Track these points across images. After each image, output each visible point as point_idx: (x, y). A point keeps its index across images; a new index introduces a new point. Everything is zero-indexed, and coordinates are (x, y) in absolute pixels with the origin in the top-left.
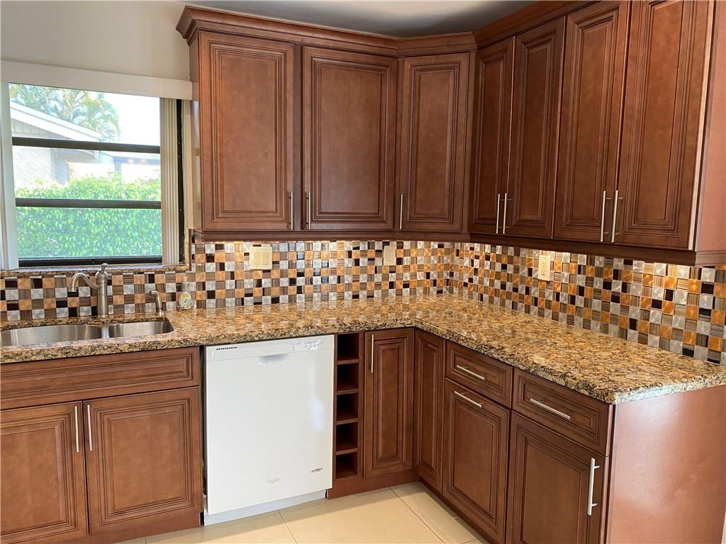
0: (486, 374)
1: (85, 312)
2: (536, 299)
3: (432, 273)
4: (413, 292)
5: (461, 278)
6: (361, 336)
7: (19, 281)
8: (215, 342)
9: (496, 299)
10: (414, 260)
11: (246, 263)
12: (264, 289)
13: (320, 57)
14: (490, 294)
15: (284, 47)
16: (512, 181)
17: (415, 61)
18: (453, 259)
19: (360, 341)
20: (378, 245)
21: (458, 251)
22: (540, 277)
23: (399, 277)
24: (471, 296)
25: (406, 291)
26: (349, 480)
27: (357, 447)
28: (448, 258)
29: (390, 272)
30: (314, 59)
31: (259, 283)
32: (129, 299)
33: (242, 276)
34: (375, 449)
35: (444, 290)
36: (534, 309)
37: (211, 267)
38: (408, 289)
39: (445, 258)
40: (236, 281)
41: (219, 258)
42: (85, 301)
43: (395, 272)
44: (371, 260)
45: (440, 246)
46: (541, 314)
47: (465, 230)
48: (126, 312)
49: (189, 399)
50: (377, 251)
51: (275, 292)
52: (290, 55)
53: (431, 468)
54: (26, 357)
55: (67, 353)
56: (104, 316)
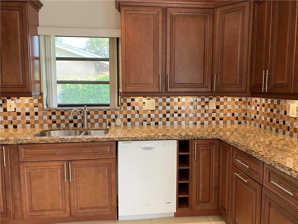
0: (250, 165)
1: (79, 125)
2: (289, 127)
3: (235, 113)
4: (225, 123)
5: (251, 116)
6: (190, 142)
7: (56, 112)
8: (122, 140)
9: (268, 127)
10: (225, 107)
11: (144, 107)
12: (151, 118)
13: (175, 12)
14: (264, 124)
15: (158, 10)
16: (271, 63)
17: (222, 9)
18: (247, 107)
19: (190, 144)
20: (206, 100)
21: (249, 102)
22: (291, 116)
23: (218, 115)
24: (255, 125)
25: (221, 122)
26: (184, 209)
27: (189, 194)
28: (244, 106)
29: (213, 112)
30: (172, 13)
31: (149, 116)
32: (96, 121)
33: (142, 113)
34: (198, 196)
35: (242, 122)
36: (288, 133)
37: (129, 108)
38: (223, 121)
39: (243, 106)
40: (139, 115)
41: (132, 105)
42: (80, 121)
43: (215, 112)
44: (203, 106)
45: (240, 100)
46: (291, 135)
47: (248, 91)
48: (95, 126)
49: (110, 164)
50: (206, 102)
51: (157, 120)
52: (161, 13)
53: (225, 210)
54: (47, 141)
55: (62, 141)
56: (86, 127)
